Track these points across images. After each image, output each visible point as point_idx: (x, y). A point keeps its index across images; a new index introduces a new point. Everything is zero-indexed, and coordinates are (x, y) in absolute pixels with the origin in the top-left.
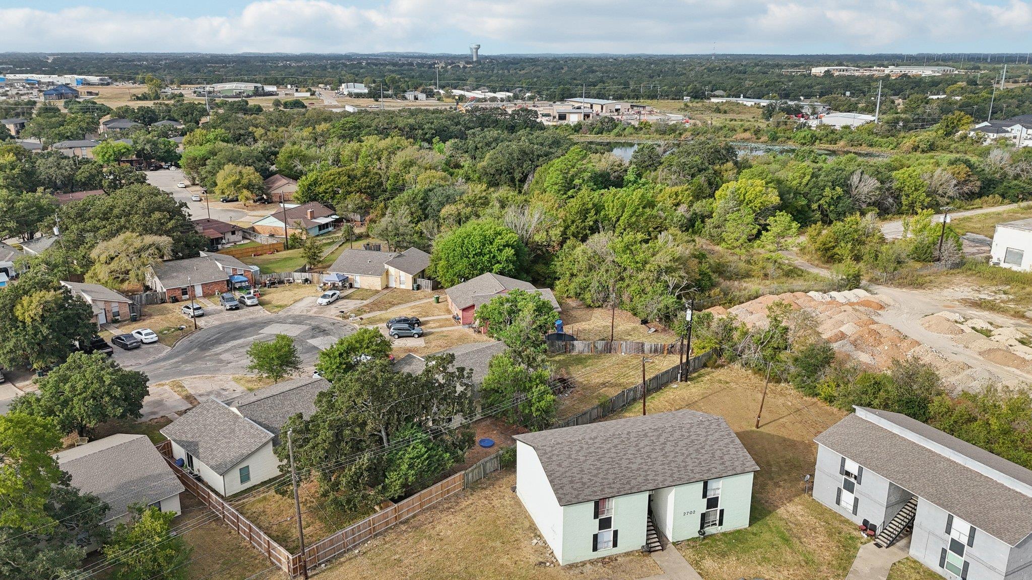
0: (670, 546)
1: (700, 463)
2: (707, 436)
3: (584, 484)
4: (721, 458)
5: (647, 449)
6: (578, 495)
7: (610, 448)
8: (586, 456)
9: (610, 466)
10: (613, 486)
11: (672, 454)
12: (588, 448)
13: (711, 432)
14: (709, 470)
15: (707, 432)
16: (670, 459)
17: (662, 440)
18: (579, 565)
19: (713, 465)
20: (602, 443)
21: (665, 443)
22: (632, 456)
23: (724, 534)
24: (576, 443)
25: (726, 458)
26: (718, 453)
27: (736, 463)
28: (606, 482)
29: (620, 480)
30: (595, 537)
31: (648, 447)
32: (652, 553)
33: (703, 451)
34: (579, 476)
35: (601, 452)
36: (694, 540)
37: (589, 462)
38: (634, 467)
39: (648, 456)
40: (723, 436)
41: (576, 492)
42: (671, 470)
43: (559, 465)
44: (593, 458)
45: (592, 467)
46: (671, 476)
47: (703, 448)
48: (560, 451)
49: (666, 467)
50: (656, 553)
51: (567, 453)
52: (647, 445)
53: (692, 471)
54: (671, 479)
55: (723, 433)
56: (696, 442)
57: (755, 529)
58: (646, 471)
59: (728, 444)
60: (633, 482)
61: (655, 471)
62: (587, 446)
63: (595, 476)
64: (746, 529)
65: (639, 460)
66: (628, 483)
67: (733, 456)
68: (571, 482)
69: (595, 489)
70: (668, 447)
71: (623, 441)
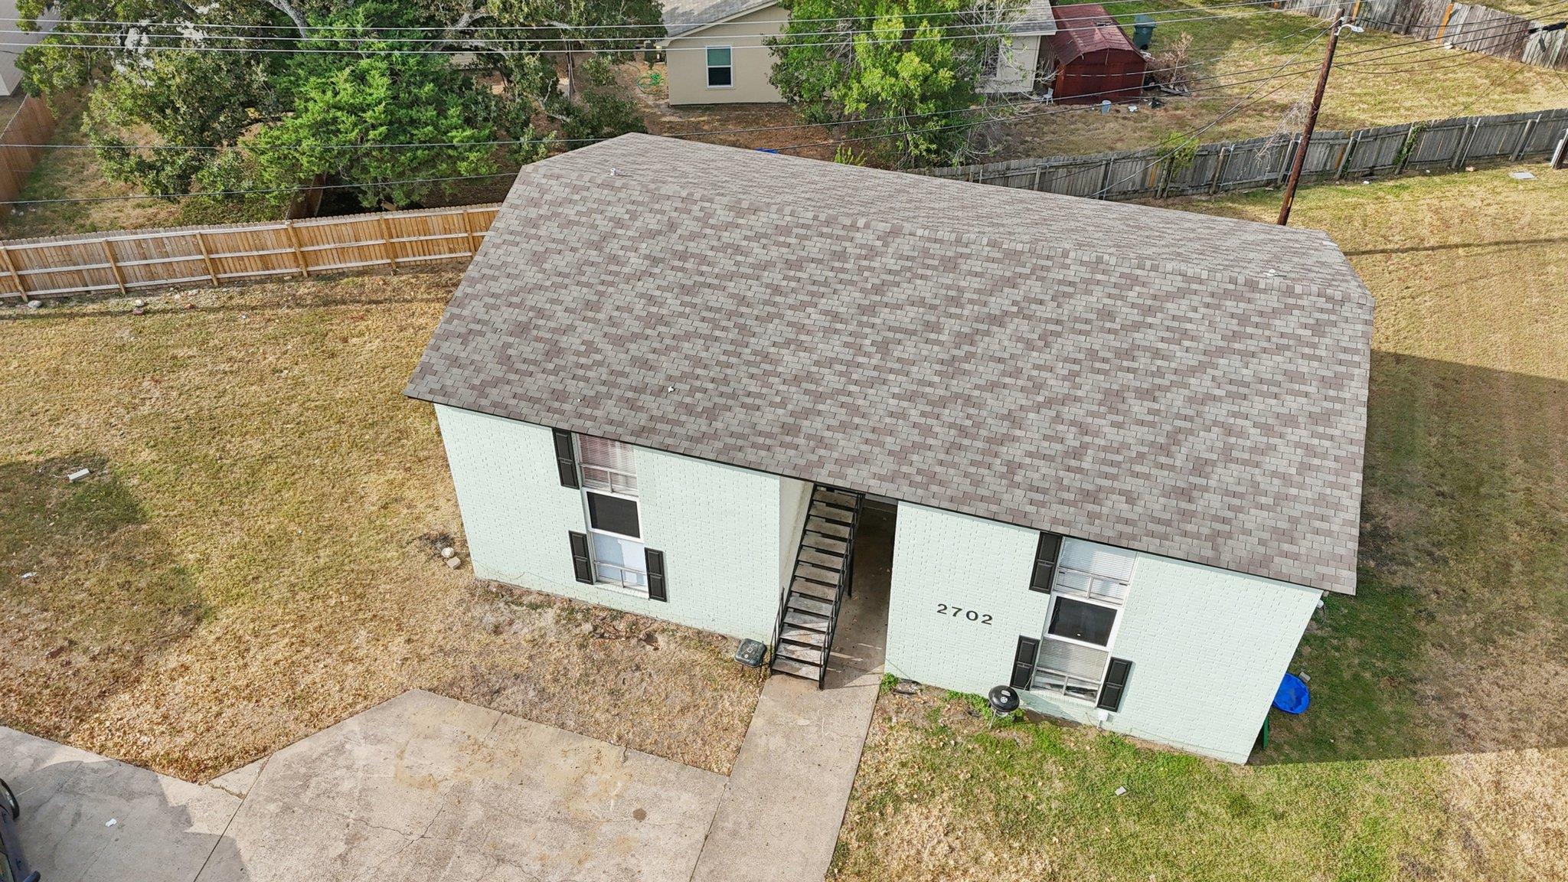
0: (869, 685)
1: (1077, 454)
2: (1221, 352)
3: (554, 351)
4: (1200, 467)
5: (909, 316)
6: (496, 383)
7: (766, 266)
8: (655, 261)
9: (704, 328)
10: (647, 400)
11: (990, 372)
12: (693, 237)
13: (1252, 345)
14: (1092, 496)
15: (1236, 336)
16: (958, 385)
17: (998, 303)
18: (526, 600)
19: (1129, 484)
20: (757, 237)
21: (999, 320)
22: (823, 321)
23: (1114, 744)
24: (667, 206)
25: (1227, 475)
26: (1204, 443)
27: (1254, 518)
28: (636, 376)
29: (692, 392)
30: (579, 544)
31: (912, 312)
32: (776, 677)
33: (1139, 408)
34: (564, 319)
35: (726, 263)
36: (968, 705)
37: (648, 285)
38: (792, 361)
39: (883, 347)
40: (1293, 376)
41: (498, 371)
42: (927, 431)
43: (537, 259)
44: (671, 276)
45: (639, 306)
46: (901, 455)
47: (1149, 394)
48: (591, 211)
49: (914, 415)
50: (794, 682)
51: (604, 225)
52: (922, 302)
53: (1012, 467)
54: (889, 465)
55: (1304, 367)
56: (1143, 361)
57: (1267, 783)
58: (820, 397)
59: (1291, 421)
60: (734, 419)
61: (855, 410)
62: (692, 226)
63: (619, 342)
64: (1226, 767)
65: (833, 348)
66: (711, 414)
67: (1264, 482)
68: (521, 330)
69: (572, 386)
70: (1001, 341)
71: (842, 256)
